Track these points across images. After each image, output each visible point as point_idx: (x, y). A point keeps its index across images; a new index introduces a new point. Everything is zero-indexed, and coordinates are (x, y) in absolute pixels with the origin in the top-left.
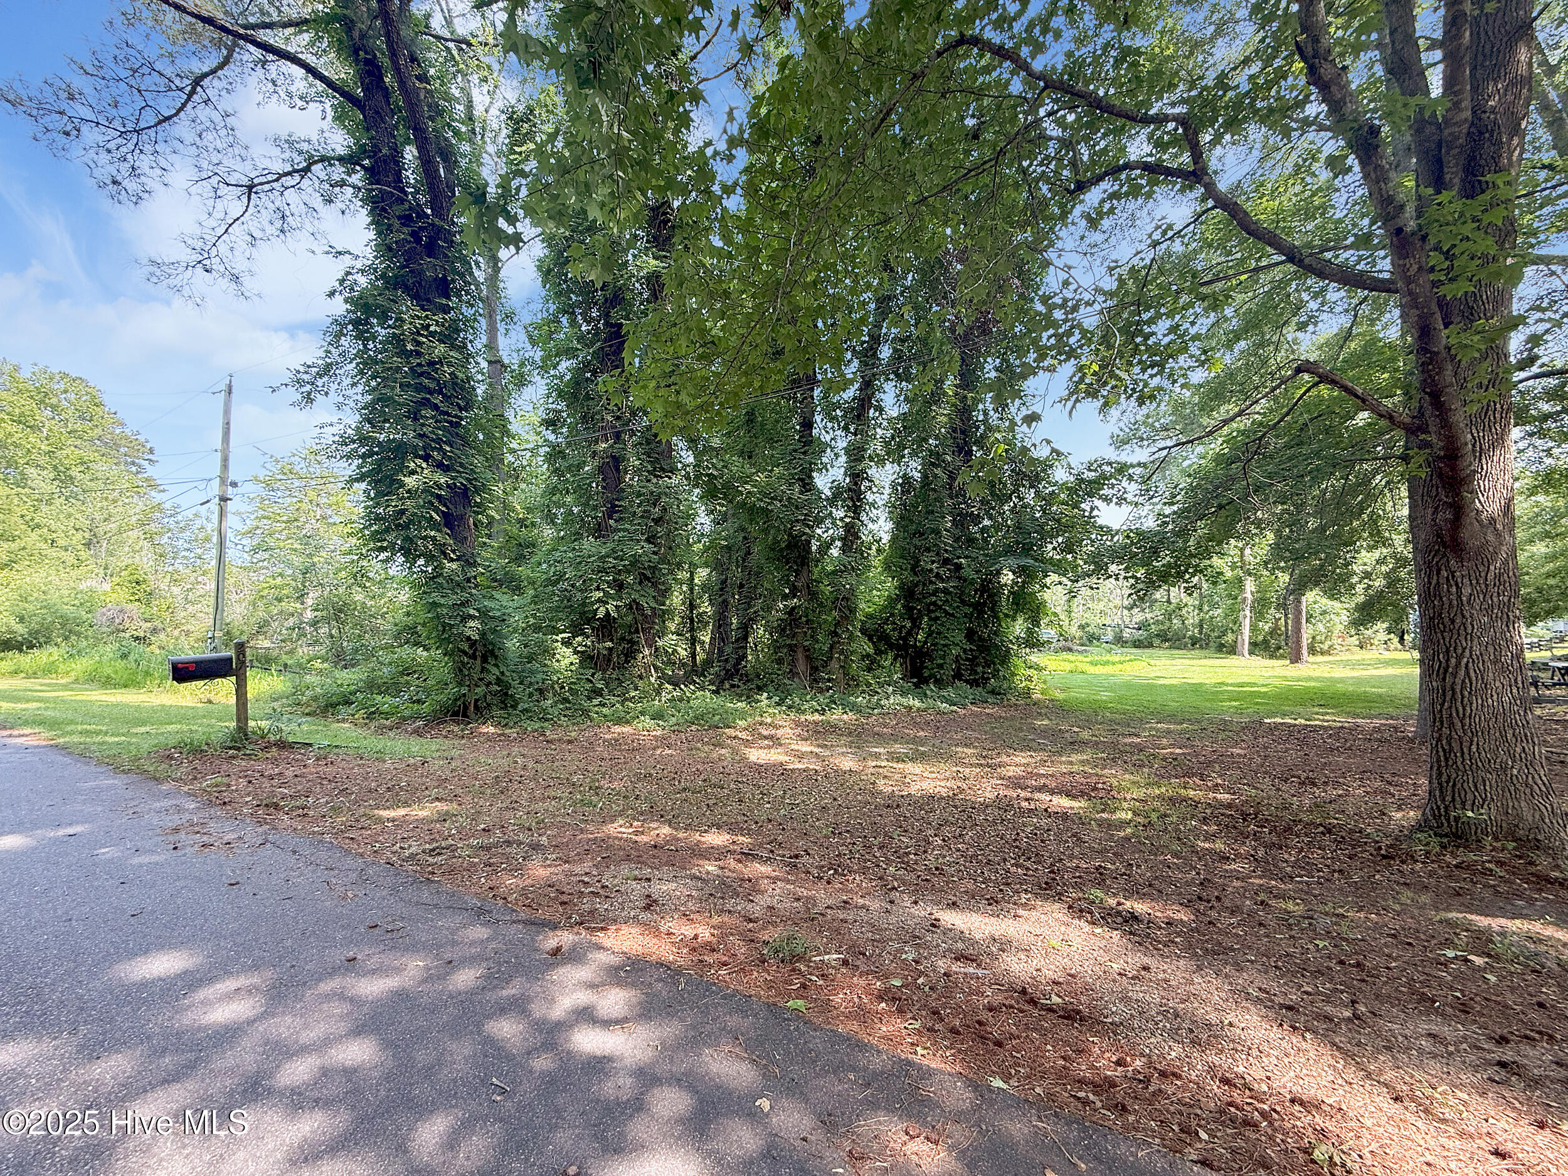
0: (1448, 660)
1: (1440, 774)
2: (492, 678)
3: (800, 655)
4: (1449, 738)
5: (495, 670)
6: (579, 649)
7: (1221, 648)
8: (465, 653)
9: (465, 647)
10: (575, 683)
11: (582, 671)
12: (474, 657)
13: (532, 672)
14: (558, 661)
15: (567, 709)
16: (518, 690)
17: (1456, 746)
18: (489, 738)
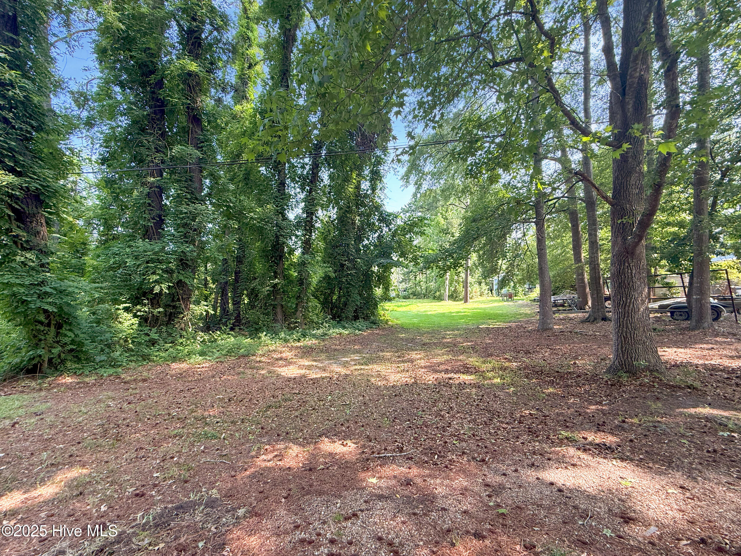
0: (626, 300)
1: (622, 347)
2: (67, 340)
3: (279, 310)
4: (626, 332)
5: (70, 334)
6: (139, 313)
7: (434, 298)
8: (41, 323)
9: (42, 318)
10: (135, 337)
11: (140, 328)
12: (49, 325)
13: (102, 333)
14: (120, 322)
15: (131, 355)
16: (90, 347)
17: (628, 335)
18: (69, 387)
